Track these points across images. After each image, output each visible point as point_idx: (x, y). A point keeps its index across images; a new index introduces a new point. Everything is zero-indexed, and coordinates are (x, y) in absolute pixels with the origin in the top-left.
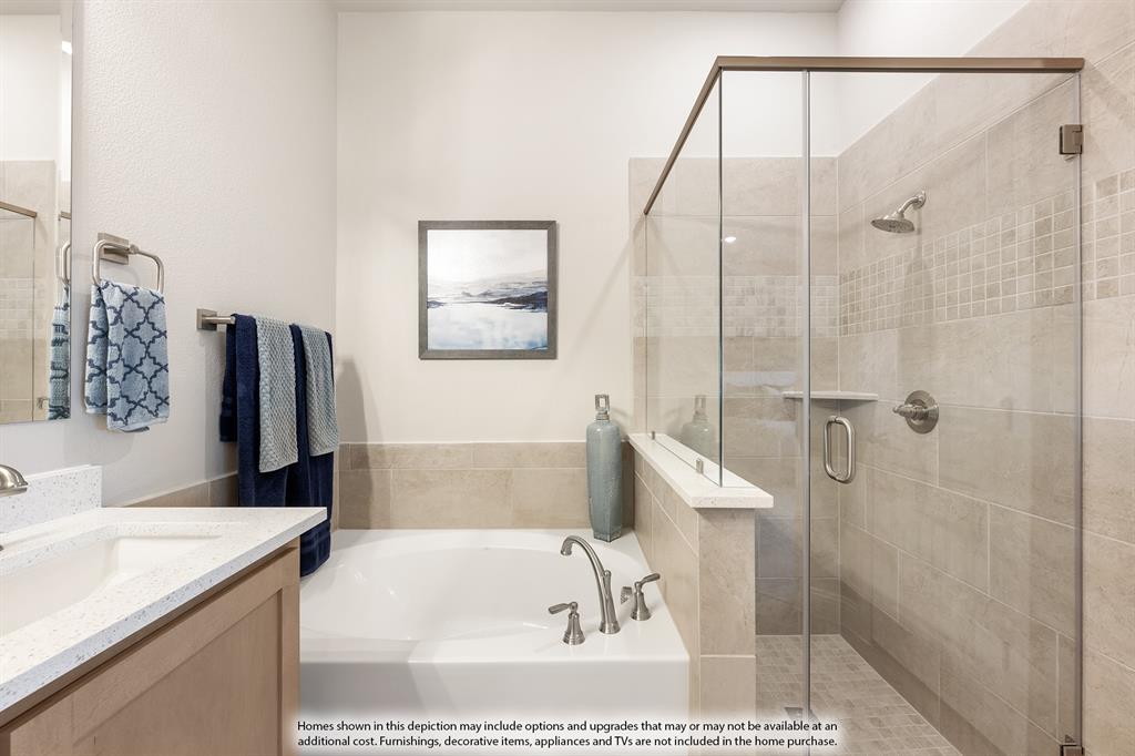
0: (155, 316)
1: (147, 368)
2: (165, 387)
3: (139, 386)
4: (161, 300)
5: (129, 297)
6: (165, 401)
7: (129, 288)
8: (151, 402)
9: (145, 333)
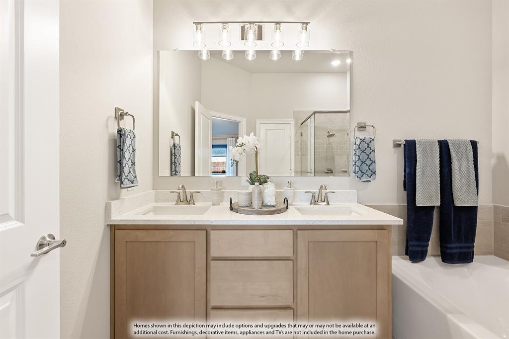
0: (371, 145)
1: (368, 162)
2: (375, 168)
3: (365, 168)
4: (373, 140)
5: (362, 140)
6: (374, 173)
7: (363, 137)
8: (369, 173)
9: (368, 151)
